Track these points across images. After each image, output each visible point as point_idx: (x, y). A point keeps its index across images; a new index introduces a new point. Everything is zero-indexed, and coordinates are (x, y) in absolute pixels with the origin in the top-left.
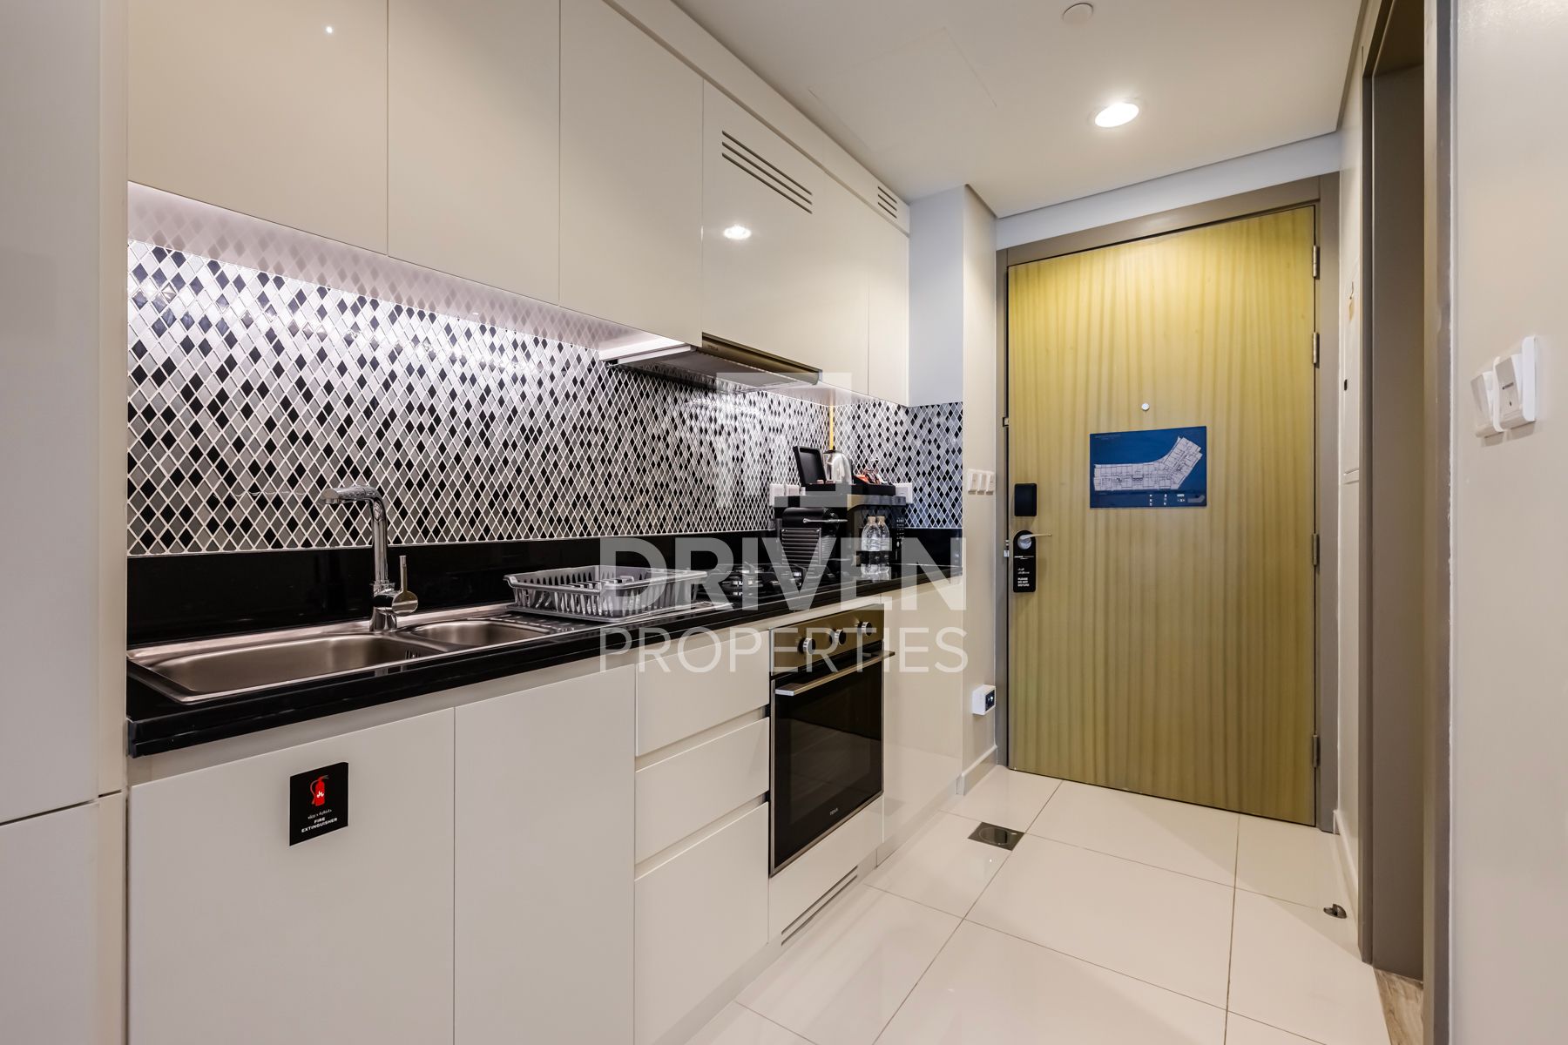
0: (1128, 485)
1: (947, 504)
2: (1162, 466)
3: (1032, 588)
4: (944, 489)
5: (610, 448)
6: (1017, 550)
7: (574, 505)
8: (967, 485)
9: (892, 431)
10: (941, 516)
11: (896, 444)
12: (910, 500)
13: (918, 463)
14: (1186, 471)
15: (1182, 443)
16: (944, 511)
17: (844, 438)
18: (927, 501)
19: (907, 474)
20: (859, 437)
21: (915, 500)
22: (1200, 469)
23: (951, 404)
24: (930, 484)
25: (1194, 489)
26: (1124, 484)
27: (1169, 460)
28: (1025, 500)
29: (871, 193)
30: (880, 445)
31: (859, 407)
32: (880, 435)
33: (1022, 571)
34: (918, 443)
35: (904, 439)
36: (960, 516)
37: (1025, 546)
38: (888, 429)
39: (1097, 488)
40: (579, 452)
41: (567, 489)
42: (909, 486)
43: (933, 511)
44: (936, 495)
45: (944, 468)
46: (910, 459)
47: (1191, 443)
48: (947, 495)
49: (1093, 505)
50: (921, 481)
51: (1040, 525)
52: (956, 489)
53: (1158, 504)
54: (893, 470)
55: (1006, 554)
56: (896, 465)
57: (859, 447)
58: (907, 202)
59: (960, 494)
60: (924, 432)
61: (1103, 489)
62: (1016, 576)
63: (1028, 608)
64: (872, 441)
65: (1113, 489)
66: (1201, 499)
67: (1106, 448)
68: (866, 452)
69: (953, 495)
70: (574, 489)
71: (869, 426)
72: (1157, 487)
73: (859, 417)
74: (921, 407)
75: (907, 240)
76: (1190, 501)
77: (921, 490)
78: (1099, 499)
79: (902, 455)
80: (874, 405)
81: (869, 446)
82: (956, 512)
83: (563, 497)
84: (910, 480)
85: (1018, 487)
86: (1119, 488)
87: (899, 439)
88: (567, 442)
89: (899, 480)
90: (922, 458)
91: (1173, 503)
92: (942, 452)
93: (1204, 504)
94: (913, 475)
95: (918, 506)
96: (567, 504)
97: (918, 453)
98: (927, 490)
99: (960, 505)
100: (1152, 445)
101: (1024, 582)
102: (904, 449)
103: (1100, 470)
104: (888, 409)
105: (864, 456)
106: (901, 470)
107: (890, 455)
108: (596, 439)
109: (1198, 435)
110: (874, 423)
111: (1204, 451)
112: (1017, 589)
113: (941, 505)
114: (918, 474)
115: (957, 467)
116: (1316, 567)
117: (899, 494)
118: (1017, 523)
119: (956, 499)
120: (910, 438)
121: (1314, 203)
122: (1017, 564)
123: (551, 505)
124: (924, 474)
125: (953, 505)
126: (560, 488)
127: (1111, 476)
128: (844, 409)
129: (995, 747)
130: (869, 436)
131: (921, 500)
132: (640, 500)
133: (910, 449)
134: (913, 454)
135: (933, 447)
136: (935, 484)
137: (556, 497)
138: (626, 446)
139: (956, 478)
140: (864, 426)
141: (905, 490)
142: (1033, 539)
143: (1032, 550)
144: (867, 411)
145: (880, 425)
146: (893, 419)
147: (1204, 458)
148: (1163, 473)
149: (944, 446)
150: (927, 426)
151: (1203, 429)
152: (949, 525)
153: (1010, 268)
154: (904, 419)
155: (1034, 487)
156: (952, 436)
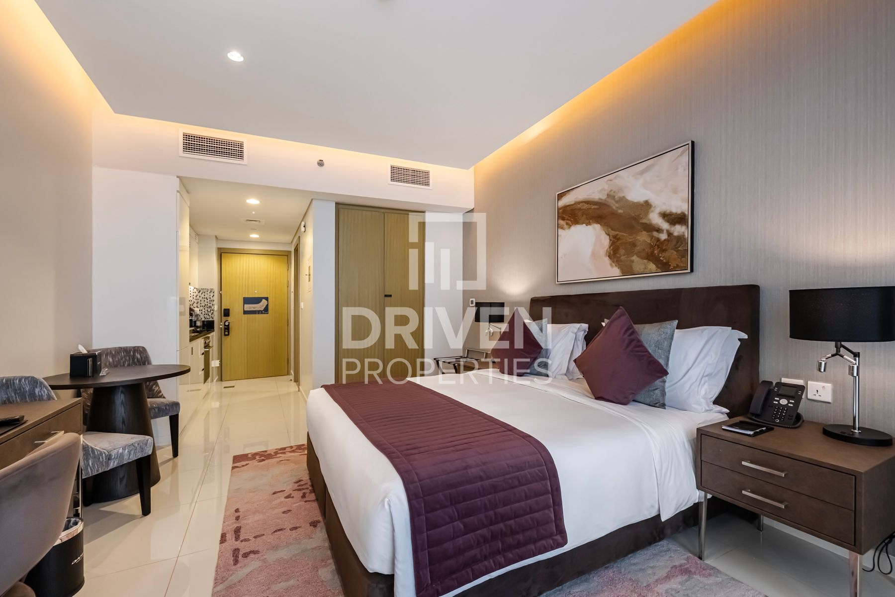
0: (253, 309)
1: (210, 314)
3: (228, 335)
4: (209, 310)
6: (225, 325)
9: (192, 294)
10: (208, 317)
12: (198, 313)
14: (265, 306)
15: (264, 300)
18: (203, 313)
19: (197, 306)
21: (200, 313)
22: (267, 305)
23: (211, 289)
25: (266, 310)
26: (251, 309)
27: (261, 304)
28: (227, 313)
33: (226, 330)
34: (201, 298)
35: (196, 297)
37: (227, 324)
38: (190, 294)
39: (245, 310)
43: (205, 316)
44: (206, 312)
45: (209, 305)
48: (210, 312)
49: (244, 314)
50: (201, 308)
51: (230, 319)
52: (213, 310)
53: (259, 313)
55: (221, 326)
58: (199, 236)
59: (214, 312)
60: (203, 295)
62: (225, 332)
63: (227, 340)
65: (249, 310)
67: (247, 301)
69: (212, 312)
72: (258, 310)
74: (202, 289)
75: (197, 245)
76: (265, 313)
77: (202, 310)
78: (245, 312)
79: (195, 301)
82: (213, 316)
85: (224, 309)
87: (194, 297)
90: (202, 302)
91: (262, 313)
92: (208, 301)
93: (268, 313)
94: (199, 306)
95: (201, 315)
98: (204, 310)
99: (214, 314)
100: (257, 300)
101: (227, 333)
102: (196, 299)
103: (245, 305)
106: (195, 305)
109: (267, 299)
111: (268, 302)
112: (225, 335)
113: (208, 314)
114: (201, 306)
115: (213, 305)
116: (288, 325)
117: (195, 312)
118: (224, 319)
120: (198, 297)
121: (287, 256)
122: (225, 329)
124: (203, 306)
125: (212, 314)
127: (248, 307)
129: (217, 377)
133: (198, 299)
134: (199, 301)
135: (206, 300)
136: (206, 309)
139: (213, 308)
142: (229, 323)
143: (229, 325)
146: (192, 291)
147: (268, 304)
148: (260, 306)
149: (209, 299)
150: (204, 294)
151: (268, 298)
152: (211, 319)
153: (222, 253)
154: (196, 292)
155: (229, 310)
156: (211, 297)
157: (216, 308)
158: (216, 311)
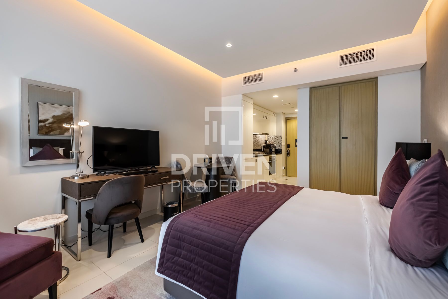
1: (280, 147)
3: (289, 156)
4: (280, 145)
6: (288, 152)
8: (282, 145)
10: (279, 148)
11: (274, 140)
17: (268, 139)
18: (278, 146)
20: (270, 139)
23: (280, 136)
28: (288, 146)
29: (272, 114)
30: (272, 140)
34: (277, 140)
37: (288, 151)
39: (296, 145)
42: (276, 144)
43: (279, 147)
44: (279, 145)
45: (280, 143)
49: (296, 147)
50: (277, 144)
51: (290, 149)
55: (286, 152)
58: (276, 113)
60: (278, 138)
62: (287, 154)
63: (288, 158)
68: (270, 141)
69: (281, 145)
73: (270, 136)
74: (277, 136)
85: (288, 145)
90: (277, 141)
92: (280, 141)
98: (278, 145)
101: (288, 155)
103: (297, 143)
106: (275, 143)
112: (287, 156)
118: (288, 149)
120: (276, 139)
129: (285, 174)
134: (276, 141)
135: (279, 140)
136: (279, 144)
139: (281, 144)
141: (275, 145)
143: (289, 152)
145: (272, 138)
146: (274, 137)
149: (280, 140)
152: (280, 149)
153: (287, 120)
155: (289, 145)
156: (281, 139)
158: (284, 145)
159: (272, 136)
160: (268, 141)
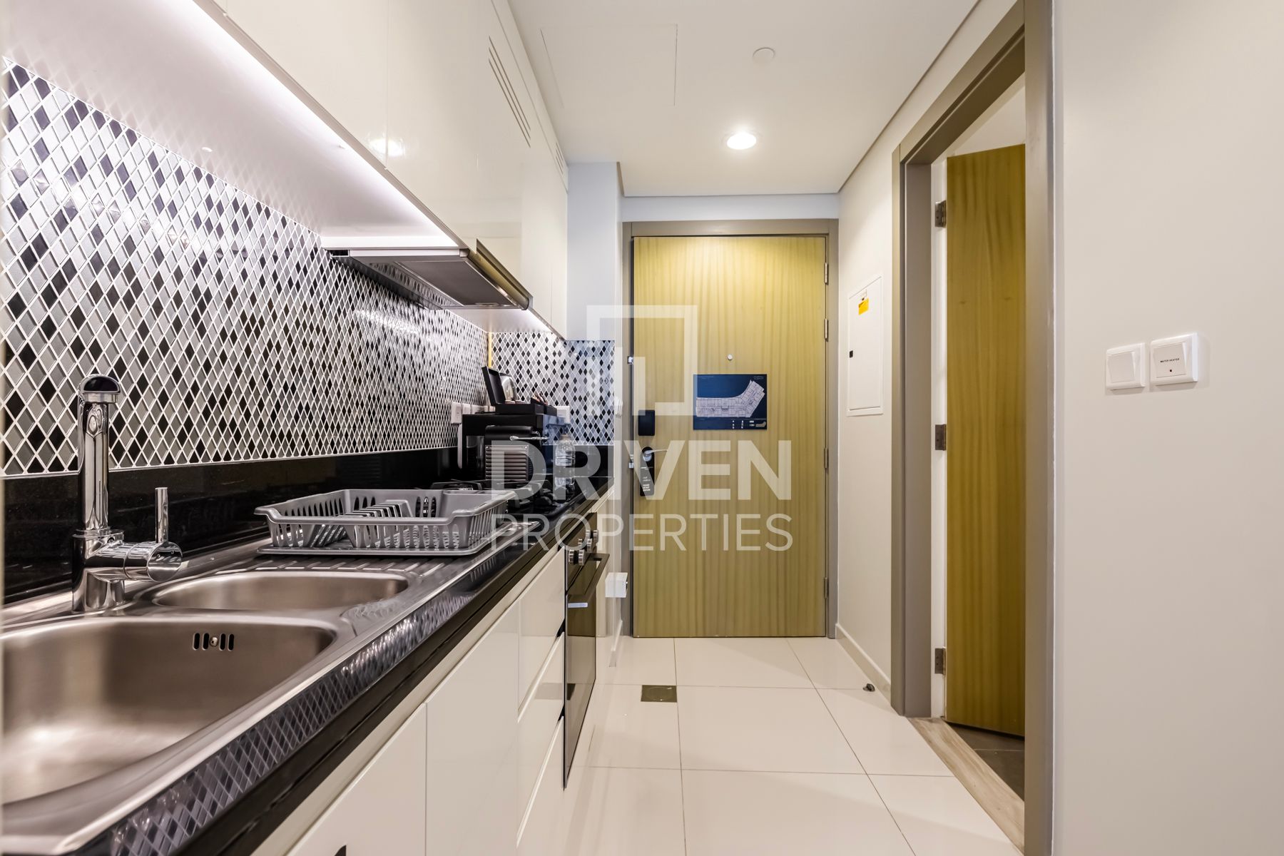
0: (721, 414)
1: (601, 426)
2: (741, 401)
4: (598, 412)
5: (330, 352)
7: (297, 417)
8: (616, 413)
9: (551, 358)
10: (596, 435)
11: (554, 372)
12: (568, 421)
13: (575, 390)
14: (756, 405)
15: (752, 384)
16: (598, 431)
17: (503, 363)
18: (582, 422)
19: (565, 398)
20: (518, 363)
21: (572, 421)
22: (764, 401)
23: (604, 342)
24: (585, 408)
25: (761, 414)
26: (716, 413)
27: (745, 396)
28: (646, 424)
29: (554, 146)
30: (539, 372)
31: (518, 336)
32: (539, 363)
34: (576, 371)
35: (562, 367)
36: (612, 435)
37: (647, 459)
38: (547, 358)
39: (700, 415)
40: (301, 354)
41: (289, 398)
42: (567, 408)
43: (588, 431)
44: (590, 417)
46: (567, 385)
47: (758, 385)
48: (601, 417)
49: (695, 428)
50: (577, 405)
51: (658, 443)
52: (609, 412)
53: (738, 427)
54: (552, 394)
56: (554, 390)
57: (518, 372)
58: (568, 163)
59: (612, 417)
60: (581, 362)
61: (702, 416)
63: (648, 509)
64: (531, 367)
65: (709, 416)
66: (763, 425)
67: (709, 386)
68: (525, 377)
69: (606, 417)
70: (297, 398)
71: (528, 354)
72: (737, 416)
73: (518, 345)
74: (578, 342)
75: (567, 196)
76: (758, 425)
77: (578, 412)
78: (700, 424)
79: (560, 381)
80: (534, 336)
81: (528, 372)
82: (609, 431)
83: (286, 406)
84: (567, 404)
86: (713, 416)
87: (557, 367)
88: (290, 340)
89: (557, 403)
90: (578, 385)
91: (747, 427)
93: (765, 428)
94: (570, 399)
95: (574, 426)
96: (289, 416)
97: (575, 381)
98: (582, 412)
99: (612, 426)
100: (734, 384)
102: (562, 376)
103: (701, 400)
104: (547, 340)
105: (523, 381)
106: (559, 394)
107: (549, 381)
108: (318, 340)
109: (762, 380)
110: (533, 352)
111: (765, 391)
112: (642, 493)
113: (596, 426)
114: (575, 399)
115: (609, 394)
116: (827, 470)
117: (558, 414)
118: (640, 442)
119: (609, 421)
120: (567, 368)
121: (826, 235)
123: (274, 416)
124: (580, 399)
125: (606, 426)
126: (282, 396)
127: (708, 406)
128: (503, 336)
129: (623, 623)
130: (528, 363)
131: (577, 421)
132: (356, 413)
133: (567, 376)
134: (570, 381)
136: (590, 407)
137: (278, 406)
138: (344, 353)
139: (608, 403)
140: (523, 354)
141: (564, 412)
142: (653, 454)
143: (652, 463)
144: (526, 340)
145: (539, 354)
146: (551, 350)
147: (765, 396)
148: (741, 405)
149: (598, 377)
150: (583, 358)
151: (765, 376)
152: (603, 443)
154: (563, 350)
155: (653, 414)
156: (604, 368)
157: (617, 402)
158: (617, 416)
159: (540, 345)
160: (505, 381)
